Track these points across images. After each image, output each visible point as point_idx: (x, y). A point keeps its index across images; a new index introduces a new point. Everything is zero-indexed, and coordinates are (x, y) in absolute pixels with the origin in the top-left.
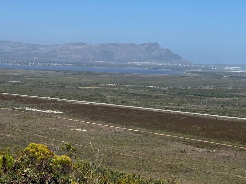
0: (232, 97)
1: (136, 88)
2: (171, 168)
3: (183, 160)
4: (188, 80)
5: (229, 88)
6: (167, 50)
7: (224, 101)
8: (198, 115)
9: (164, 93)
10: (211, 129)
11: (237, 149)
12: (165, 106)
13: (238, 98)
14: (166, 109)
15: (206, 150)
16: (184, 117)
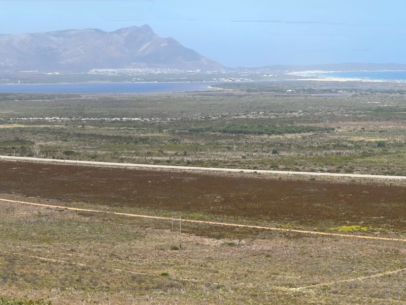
0: (300, 132)
1: (102, 123)
2: (140, 282)
3: (172, 265)
4: (213, 103)
5: (296, 114)
6: (171, 41)
7: (284, 141)
8: (221, 171)
9: (160, 131)
10: (243, 199)
11: (291, 235)
12: (154, 158)
13: (311, 133)
14: (157, 162)
15: (227, 241)
16: (191, 178)
